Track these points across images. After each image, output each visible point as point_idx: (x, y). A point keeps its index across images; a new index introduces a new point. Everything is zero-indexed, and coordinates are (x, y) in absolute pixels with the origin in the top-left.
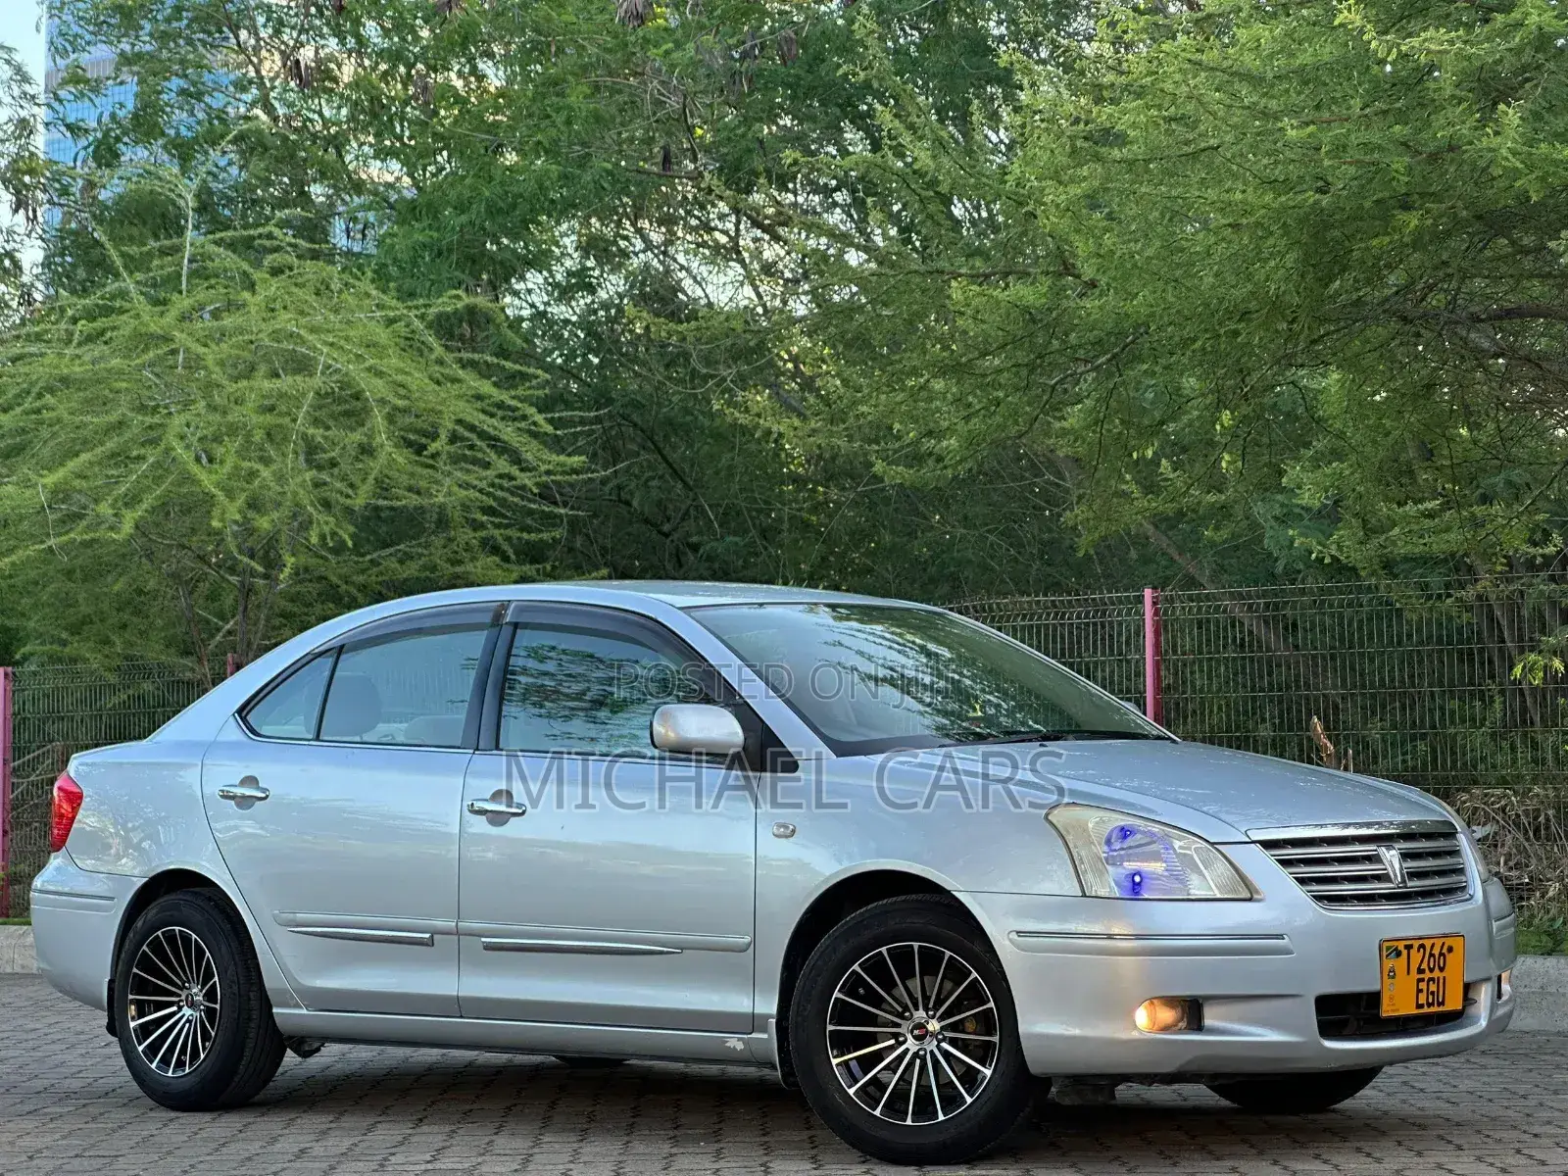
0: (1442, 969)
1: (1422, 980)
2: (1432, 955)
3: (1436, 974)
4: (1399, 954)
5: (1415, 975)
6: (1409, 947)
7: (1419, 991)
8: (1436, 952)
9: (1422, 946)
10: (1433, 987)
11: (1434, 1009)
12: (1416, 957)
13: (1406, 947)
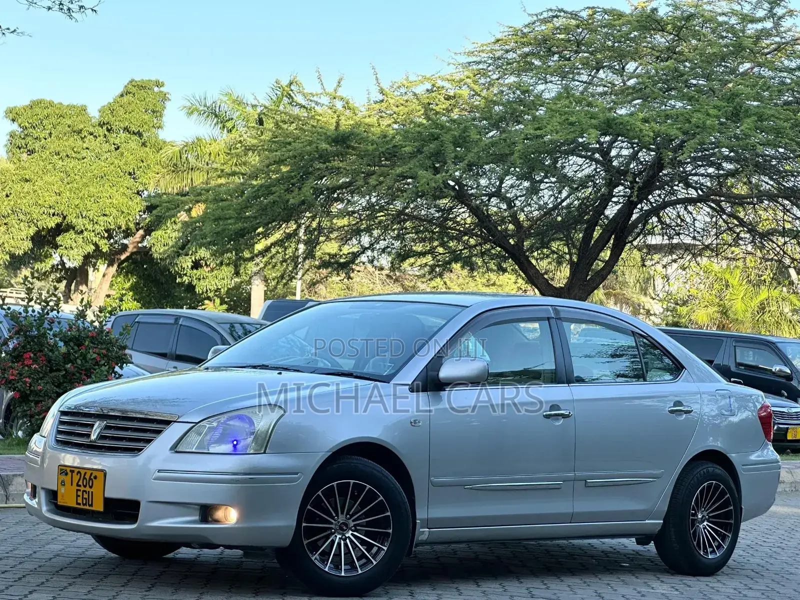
0: (91, 487)
1: (80, 490)
2: (84, 478)
3: (88, 489)
4: (66, 474)
5: (75, 487)
6: (72, 472)
7: (78, 496)
8: (87, 477)
9: (79, 472)
10: (86, 496)
11: (87, 507)
12: (76, 478)
13: (71, 471)
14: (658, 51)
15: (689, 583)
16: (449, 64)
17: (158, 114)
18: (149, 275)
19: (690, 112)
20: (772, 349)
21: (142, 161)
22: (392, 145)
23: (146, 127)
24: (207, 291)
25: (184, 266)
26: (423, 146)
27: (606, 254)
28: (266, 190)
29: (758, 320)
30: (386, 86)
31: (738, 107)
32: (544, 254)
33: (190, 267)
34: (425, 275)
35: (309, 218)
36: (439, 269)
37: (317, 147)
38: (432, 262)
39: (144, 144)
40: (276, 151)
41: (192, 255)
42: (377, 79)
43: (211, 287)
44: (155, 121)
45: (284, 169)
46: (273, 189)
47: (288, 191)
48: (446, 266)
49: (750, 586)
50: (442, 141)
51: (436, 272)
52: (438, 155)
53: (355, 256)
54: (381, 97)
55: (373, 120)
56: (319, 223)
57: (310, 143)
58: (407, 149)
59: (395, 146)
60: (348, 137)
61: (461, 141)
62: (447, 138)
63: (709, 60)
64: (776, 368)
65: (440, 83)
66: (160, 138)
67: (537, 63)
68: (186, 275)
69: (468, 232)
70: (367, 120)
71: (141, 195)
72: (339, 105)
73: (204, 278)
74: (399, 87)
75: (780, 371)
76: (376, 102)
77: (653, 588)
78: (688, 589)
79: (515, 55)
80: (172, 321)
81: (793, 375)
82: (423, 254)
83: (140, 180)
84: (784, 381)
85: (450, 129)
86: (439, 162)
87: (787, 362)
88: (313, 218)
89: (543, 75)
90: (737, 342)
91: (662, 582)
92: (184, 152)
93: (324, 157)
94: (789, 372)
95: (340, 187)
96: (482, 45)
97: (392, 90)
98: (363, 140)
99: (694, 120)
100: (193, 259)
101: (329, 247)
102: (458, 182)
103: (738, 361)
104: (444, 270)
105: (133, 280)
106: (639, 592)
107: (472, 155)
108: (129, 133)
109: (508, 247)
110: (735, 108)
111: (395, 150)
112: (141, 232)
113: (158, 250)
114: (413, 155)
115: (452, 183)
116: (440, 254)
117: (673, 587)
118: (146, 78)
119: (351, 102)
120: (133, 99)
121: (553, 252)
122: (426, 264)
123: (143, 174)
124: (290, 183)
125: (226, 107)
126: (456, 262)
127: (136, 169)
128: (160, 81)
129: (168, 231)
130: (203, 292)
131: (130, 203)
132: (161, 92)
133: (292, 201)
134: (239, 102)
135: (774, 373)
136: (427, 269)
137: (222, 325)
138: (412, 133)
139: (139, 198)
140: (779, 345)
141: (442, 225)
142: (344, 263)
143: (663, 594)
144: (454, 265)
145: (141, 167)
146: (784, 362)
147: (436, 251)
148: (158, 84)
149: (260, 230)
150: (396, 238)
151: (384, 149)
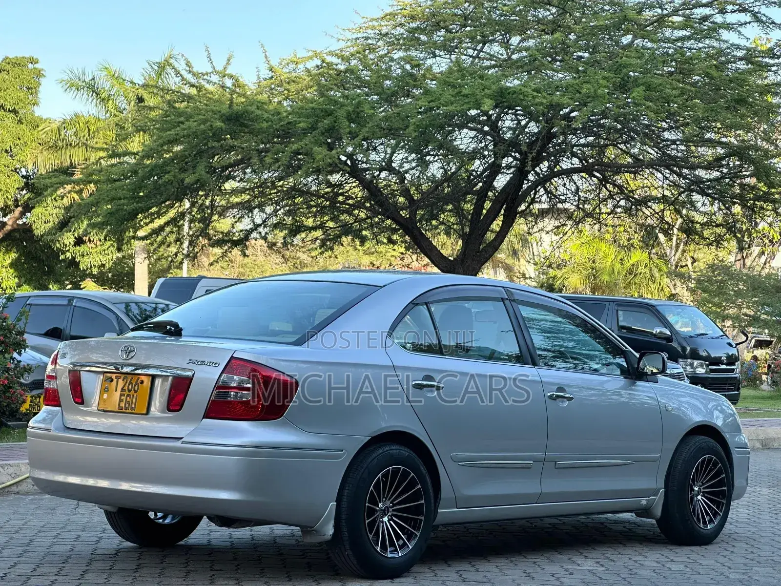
14: (543, 24)
15: (612, 557)
16: (339, 40)
17: (34, 91)
18: (30, 252)
19: (579, 83)
20: (652, 311)
21: (19, 139)
22: (286, 122)
23: (21, 104)
24: (91, 267)
25: (66, 242)
26: (317, 122)
27: (497, 225)
28: (160, 169)
29: (629, 283)
30: (274, 63)
31: (626, 78)
32: (432, 226)
33: (73, 243)
34: (316, 249)
35: (202, 196)
36: (328, 243)
37: (211, 126)
38: (323, 237)
39: (20, 122)
40: (170, 130)
41: (74, 231)
42: (266, 57)
43: (95, 263)
44: (31, 98)
45: (177, 148)
46: (168, 168)
47: (183, 170)
48: (337, 239)
49: (672, 558)
50: (336, 117)
51: (327, 246)
52: (332, 131)
53: (248, 233)
54: (271, 74)
55: (264, 97)
56: (212, 201)
57: (205, 122)
58: (301, 125)
59: (289, 123)
60: (242, 115)
61: (355, 117)
62: (341, 113)
63: (593, 32)
64: (657, 330)
65: (329, 59)
66: (36, 115)
67: (423, 38)
68: (68, 251)
69: (359, 205)
70: (260, 97)
71: (18, 173)
72: (229, 83)
73: (87, 254)
74: (288, 64)
75: (661, 333)
76: (265, 79)
77: (578, 565)
78: (613, 563)
79: (402, 31)
80: (65, 302)
81: (674, 337)
82: (314, 228)
83: (17, 158)
84: (665, 342)
85: (343, 105)
86: (330, 137)
87: (667, 324)
88: (206, 196)
89: (432, 50)
90: (619, 305)
91: (586, 557)
92: (63, 129)
93: (217, 135)
94: (669, 333)
95: (232, 165)
96: (372, 20)
97: (281, 67)
98: (257, 119)
99: (584, 91)
100: (76, 235)
101: (223, 225)
102: (350, 156)
103: (621, 324)
104: (334, 243)
105: (13, 255)
106: (567, 570)
107: (367, 129)
108: (5, 110)
109: (401, 220)
110: (623, 79)
111: (289, 126)
112: (20, 209)
113: (38, 227)
114: (305, 132)
115: (344, 158)
116: (331, 228)
117: (597, 563)
118: (20, 55)
119: (241, 80)
120: (7, 77)
121: (442, 223)
122: (317, 239)
123: (20, 151)
124: (184, 162)
125: (105, 84)
126: (346, 235)
127: (13, 147)
128: (35, 57)
129: (49, 208)
130: (87, 269)
131: (8, 181)
132: (35, 68)
133: (187, 180)
134: (117, 78)
135: (655, 335)
136: (318, 243)
137: (117, 305)
138: (306, 109)
139: (16, 175)
140: (658, 308)
141: (333, 199)
142: (238, 240)
143: (589, 571)
144: (344, 239)
145: (17, 145)
146: (663, 323)
147: (327, 225)
148: (33, 61)
149: (154, 209)
150: (288, 213)
151: (278, 127)
